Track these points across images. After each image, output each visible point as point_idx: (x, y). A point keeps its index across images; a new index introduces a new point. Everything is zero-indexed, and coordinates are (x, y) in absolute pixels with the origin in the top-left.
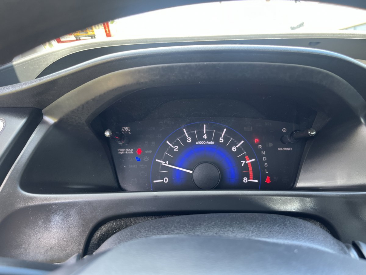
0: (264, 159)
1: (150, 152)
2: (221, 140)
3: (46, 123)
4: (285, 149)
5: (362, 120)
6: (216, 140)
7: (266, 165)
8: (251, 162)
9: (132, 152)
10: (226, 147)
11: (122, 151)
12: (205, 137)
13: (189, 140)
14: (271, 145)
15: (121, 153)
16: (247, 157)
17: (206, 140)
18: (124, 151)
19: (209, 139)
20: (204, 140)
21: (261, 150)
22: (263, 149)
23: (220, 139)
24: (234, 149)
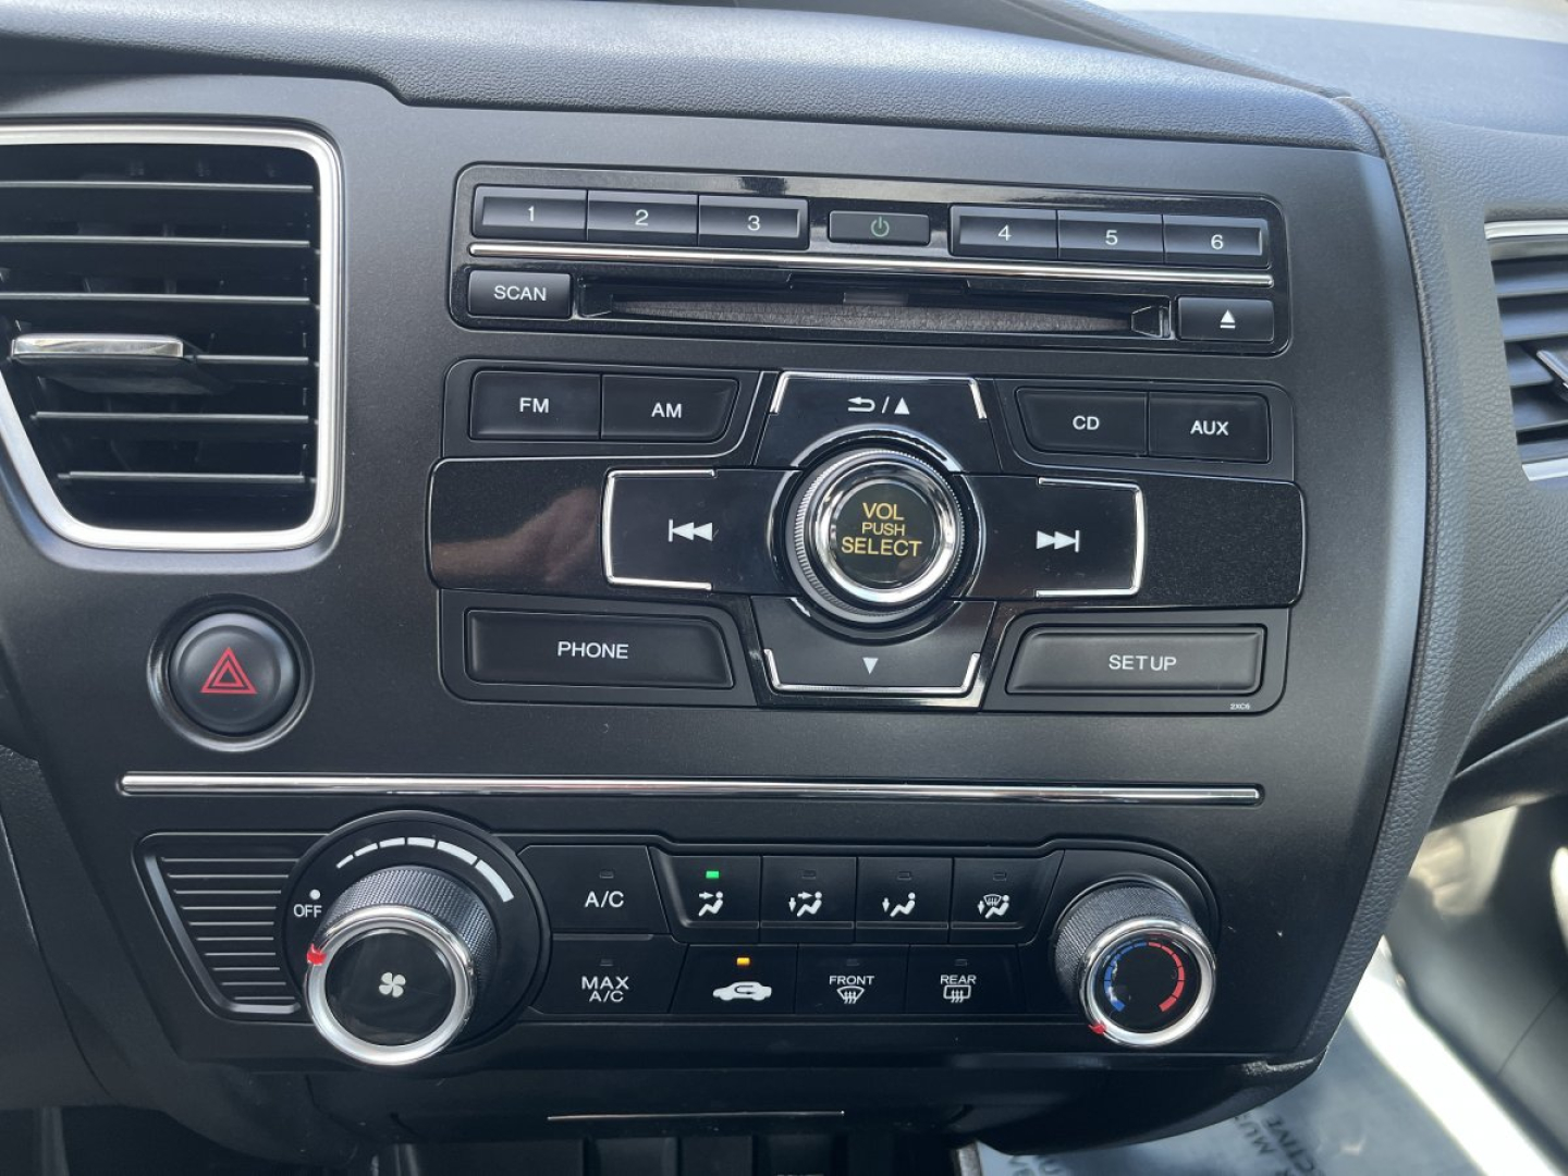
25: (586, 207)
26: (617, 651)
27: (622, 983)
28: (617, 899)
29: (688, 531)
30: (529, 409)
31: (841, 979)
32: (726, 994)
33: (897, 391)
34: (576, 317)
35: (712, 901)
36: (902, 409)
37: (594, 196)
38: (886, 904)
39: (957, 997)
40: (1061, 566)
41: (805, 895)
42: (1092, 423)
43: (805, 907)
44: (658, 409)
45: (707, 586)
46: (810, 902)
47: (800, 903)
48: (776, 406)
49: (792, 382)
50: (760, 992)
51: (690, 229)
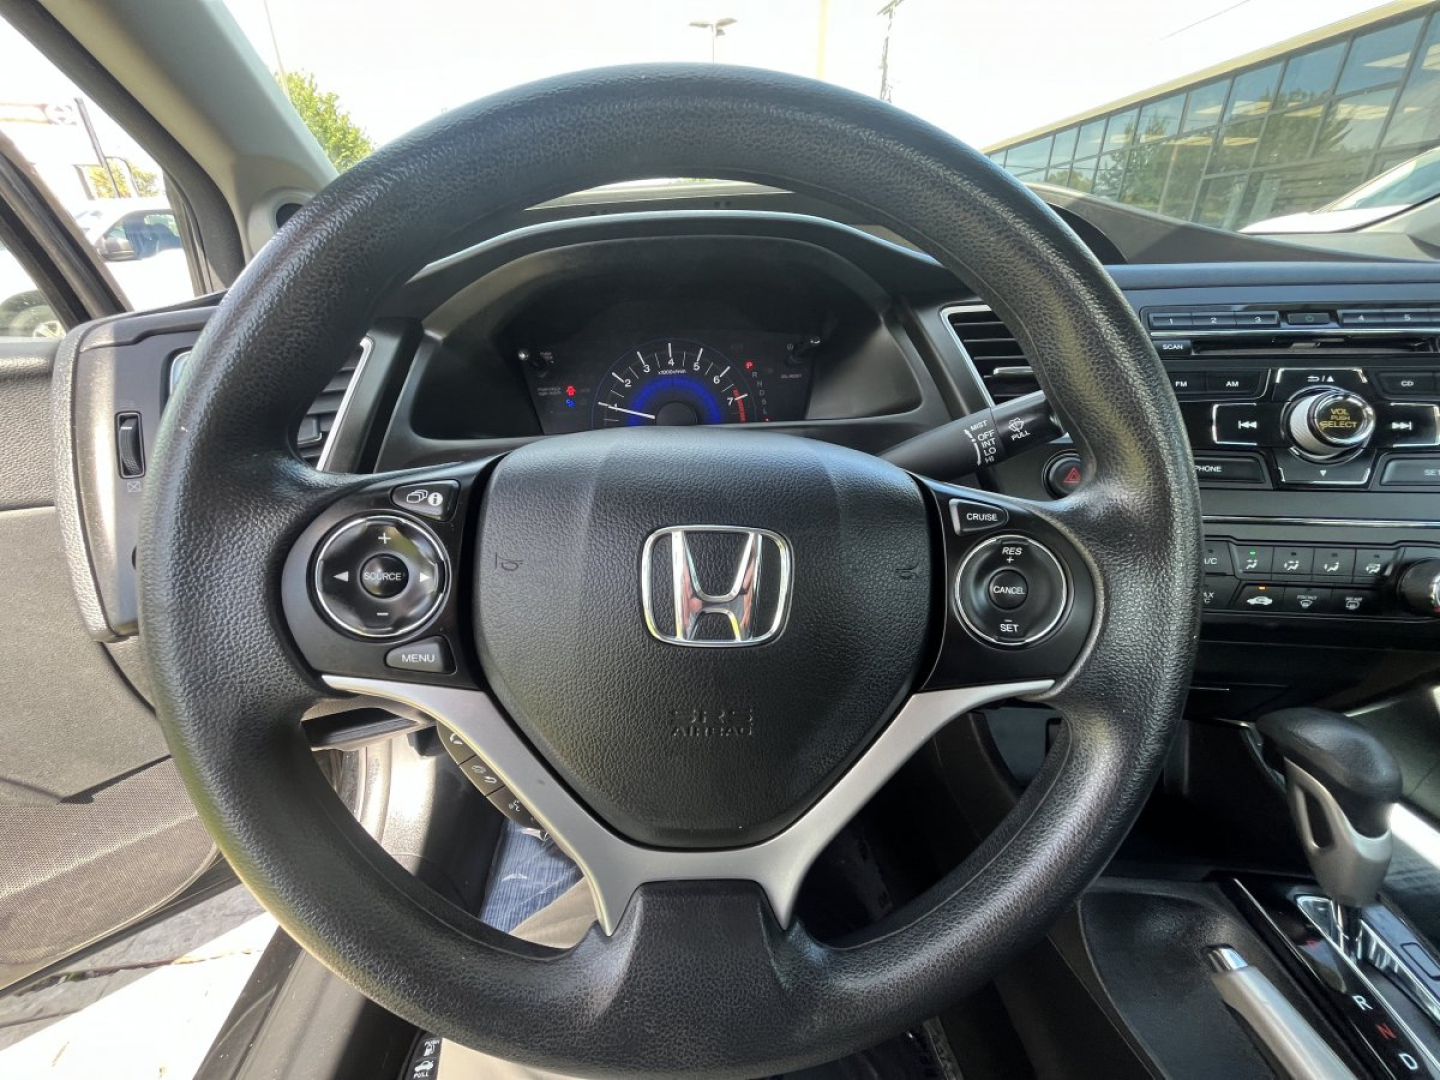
0: (761, 393)
1: (588, 390)
2: (696, 367)
3: (431, 340)
4: (791, 376)
5: (882, 319)
6: (689, 366)
7: (764, 402)
8: (743, 399)
9: (559, 392)
10: (704, 378)
11: (543, 392)
12: (671, 362)
13: (648, 370)
14: (771, 371)
15: (544, 394)
16: (735, 391)
17: (673, 368)
18: (548, 392)
19: (677, 366)
20: (669, 367)
21: (755, 379)
22: (759, 378)
23: (695, 365)
24: (716, 380)
25: (1192, 318)
26: (1217, 469)
27: (1211, 595)
28: (1214, 561)
29: (1247, 425)
30: (1179, 386)
31: (1303, 597)
32: (1252, 601)
33: (1328, 374)
34: (1193, 354)
35: (1252, 563)
36: (1330, 379)
37: (1194, 314)
38: (1326, 566)
39: (1352, 607)
40: (1403, 435)
41: (1291, 562)
42: (1410, 383)
43: (1291, 567)
44: (1229, 384)
45: (1255, 444)
46: (1294, 565)
47: (1289, 565)
48: (1278, 380)
49: (1284, 373)
50: (1267, 601)
51: (1234, 323)
